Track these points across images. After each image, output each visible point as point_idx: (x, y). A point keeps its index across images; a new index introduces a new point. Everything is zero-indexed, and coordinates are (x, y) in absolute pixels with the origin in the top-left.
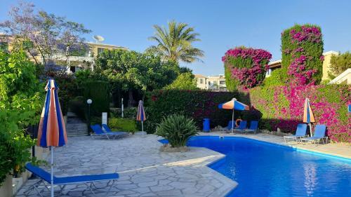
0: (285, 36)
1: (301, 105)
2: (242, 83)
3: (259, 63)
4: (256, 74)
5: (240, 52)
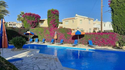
0: (49, 12)
3: (37, 19)
4: (36, 23)
5: (31, 15)
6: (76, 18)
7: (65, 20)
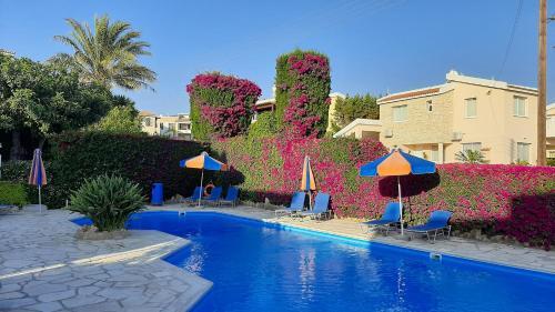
0: (282, 64)
1: (299, 165)
2: (217, 129)
3: (243, 100)
4: (238, 117)
5: (216, 81)
6: (444, 88)
7: (392, 98)
